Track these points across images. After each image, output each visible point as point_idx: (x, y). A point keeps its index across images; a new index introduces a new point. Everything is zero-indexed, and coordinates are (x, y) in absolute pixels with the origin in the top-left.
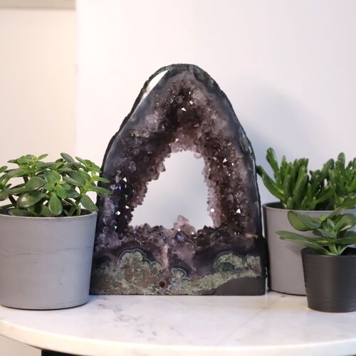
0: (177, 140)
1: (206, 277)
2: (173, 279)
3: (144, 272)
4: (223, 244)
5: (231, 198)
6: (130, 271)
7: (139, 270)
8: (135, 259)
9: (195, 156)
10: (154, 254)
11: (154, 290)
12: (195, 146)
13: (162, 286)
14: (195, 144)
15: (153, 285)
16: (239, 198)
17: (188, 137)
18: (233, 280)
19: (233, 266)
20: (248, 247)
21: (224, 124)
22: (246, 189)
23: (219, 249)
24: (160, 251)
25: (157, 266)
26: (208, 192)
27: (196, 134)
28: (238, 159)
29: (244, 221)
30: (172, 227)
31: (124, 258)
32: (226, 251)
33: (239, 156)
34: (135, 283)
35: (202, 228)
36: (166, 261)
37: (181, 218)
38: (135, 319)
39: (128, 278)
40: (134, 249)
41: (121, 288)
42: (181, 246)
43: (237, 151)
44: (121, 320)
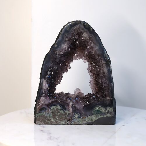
0: (76, 54)
1: (89, 117)
2: (74, 118)
3: (61, 114)
4: (96, 102)
5: (100, 81)
6: (55, 114)
7: (59, 113)
8: (57, 109)
9: (84, 61)
10: (65, 106)
11: (66, 122)
12: (84, 57)
13: (69, 121)
14: (84, 56)
15: (65, 120)
16: (104, 81)
17: (81, 53)
18: (101, 118)
19: (101, 112)
20: (107, 103)
21: (97, 48)
22: (107, 77)
23: (95, 104)
24: (68, 105)
25: (67, 111)
26: (90, 78)
27: (84, 52)
28: (103, 64)
29: (106, 91)
30: (74, 93)
31: (52, 108)
32: (98, 105)
33: (104, 62)
34: (57, 119)
35: (87, 94)
36: (71, 110)
37: (78, 89)
38: (57, 139)
39: (54, 117)
40: (56, 104)
41: (51, 122)
42: (78, 103)
43: (103, 60)
44: (50, 139)
